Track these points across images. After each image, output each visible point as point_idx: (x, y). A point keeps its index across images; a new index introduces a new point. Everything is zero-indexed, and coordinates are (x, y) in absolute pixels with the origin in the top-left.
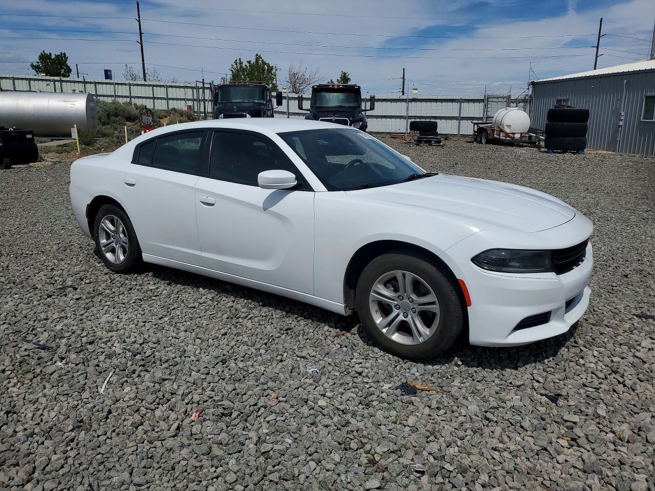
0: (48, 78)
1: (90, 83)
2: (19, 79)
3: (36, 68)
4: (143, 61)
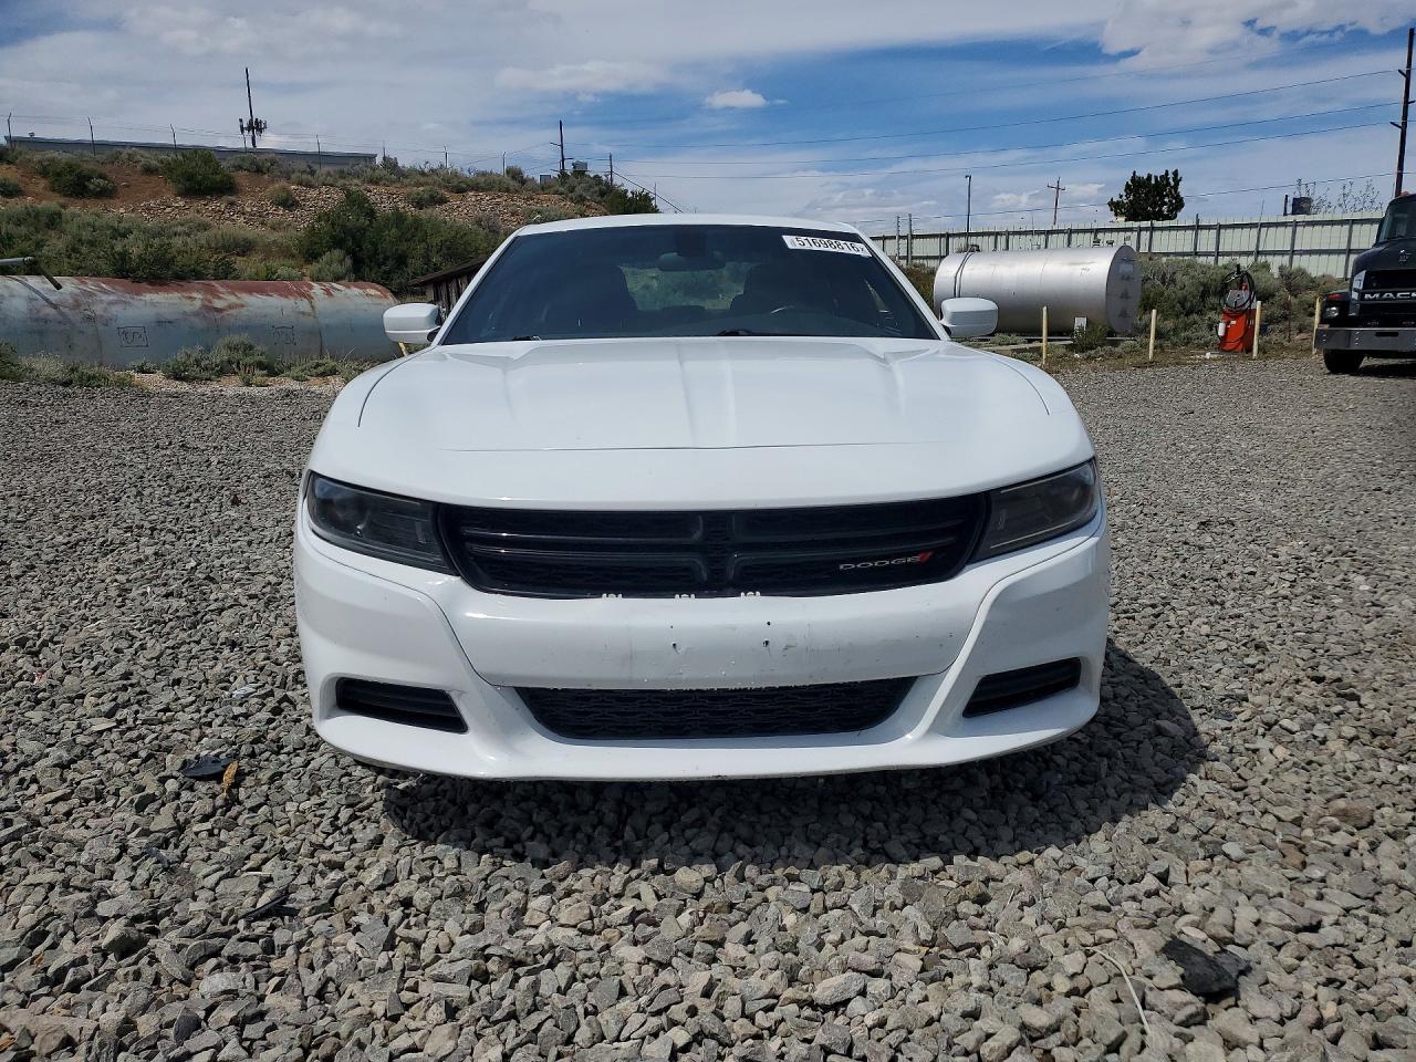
0: (1130, 224)
1: (1209, 228)
2: (1078, 231)
3: (1115, 207)
4: (1401, 166)
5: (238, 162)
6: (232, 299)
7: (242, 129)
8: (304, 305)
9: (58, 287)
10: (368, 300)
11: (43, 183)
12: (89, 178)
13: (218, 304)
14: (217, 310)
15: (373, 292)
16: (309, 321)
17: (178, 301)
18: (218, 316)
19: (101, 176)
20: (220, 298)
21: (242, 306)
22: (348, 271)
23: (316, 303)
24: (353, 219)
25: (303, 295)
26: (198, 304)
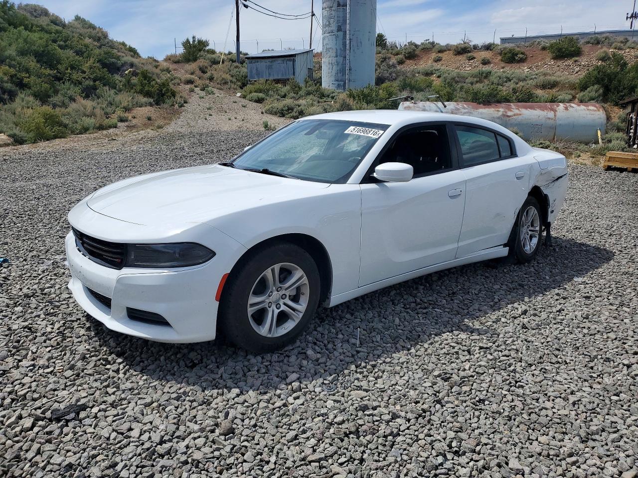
5: (589, 40)
6: (517, 111)
7: (627, 18)
8: (551, 114)
9: (445, 107)
10: (588, 112)
11: (500, 58)
12: (516, 55)
13: (509, 113)
14: (508, 116)
15: (591, 108)
16: (551, 122)
17: (492, 112)
18: (508, 119)
19: (522, 53)
20: (511, 111)
21: (520, 115)
22: (599, 96)
23: (558, 114)
24: (613, 68)
25: (552, 109)
26: (500, 113)
